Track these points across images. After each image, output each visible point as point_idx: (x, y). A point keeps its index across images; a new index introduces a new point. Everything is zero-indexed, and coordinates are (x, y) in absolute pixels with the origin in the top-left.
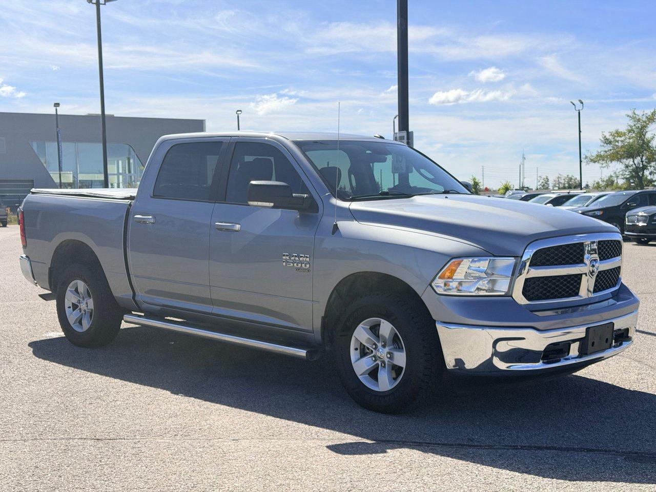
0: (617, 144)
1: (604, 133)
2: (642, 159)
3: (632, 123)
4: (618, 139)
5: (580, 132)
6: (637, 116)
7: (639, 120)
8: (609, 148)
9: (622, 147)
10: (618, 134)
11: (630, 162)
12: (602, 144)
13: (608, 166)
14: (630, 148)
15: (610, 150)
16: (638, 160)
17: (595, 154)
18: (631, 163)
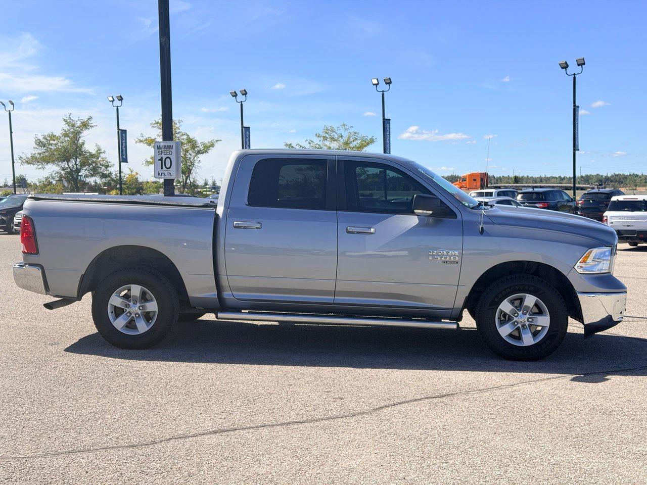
0: (50, 147)
1: (37, 136)
2: (76, 162)
3: (66, 127)
4: (52, 142)
5: (11, 132)
6: (72, 121)
7: (73, 126)
8: (43, 151)
9: (55, 150)
10: (53, 137)
11: (65, 164)
12: (35, 146)
13: (44, 168)
14: (65, 151)
15: (44, 152)
16: (72, 163)
17: (29, 156)
18: (66, 166)
